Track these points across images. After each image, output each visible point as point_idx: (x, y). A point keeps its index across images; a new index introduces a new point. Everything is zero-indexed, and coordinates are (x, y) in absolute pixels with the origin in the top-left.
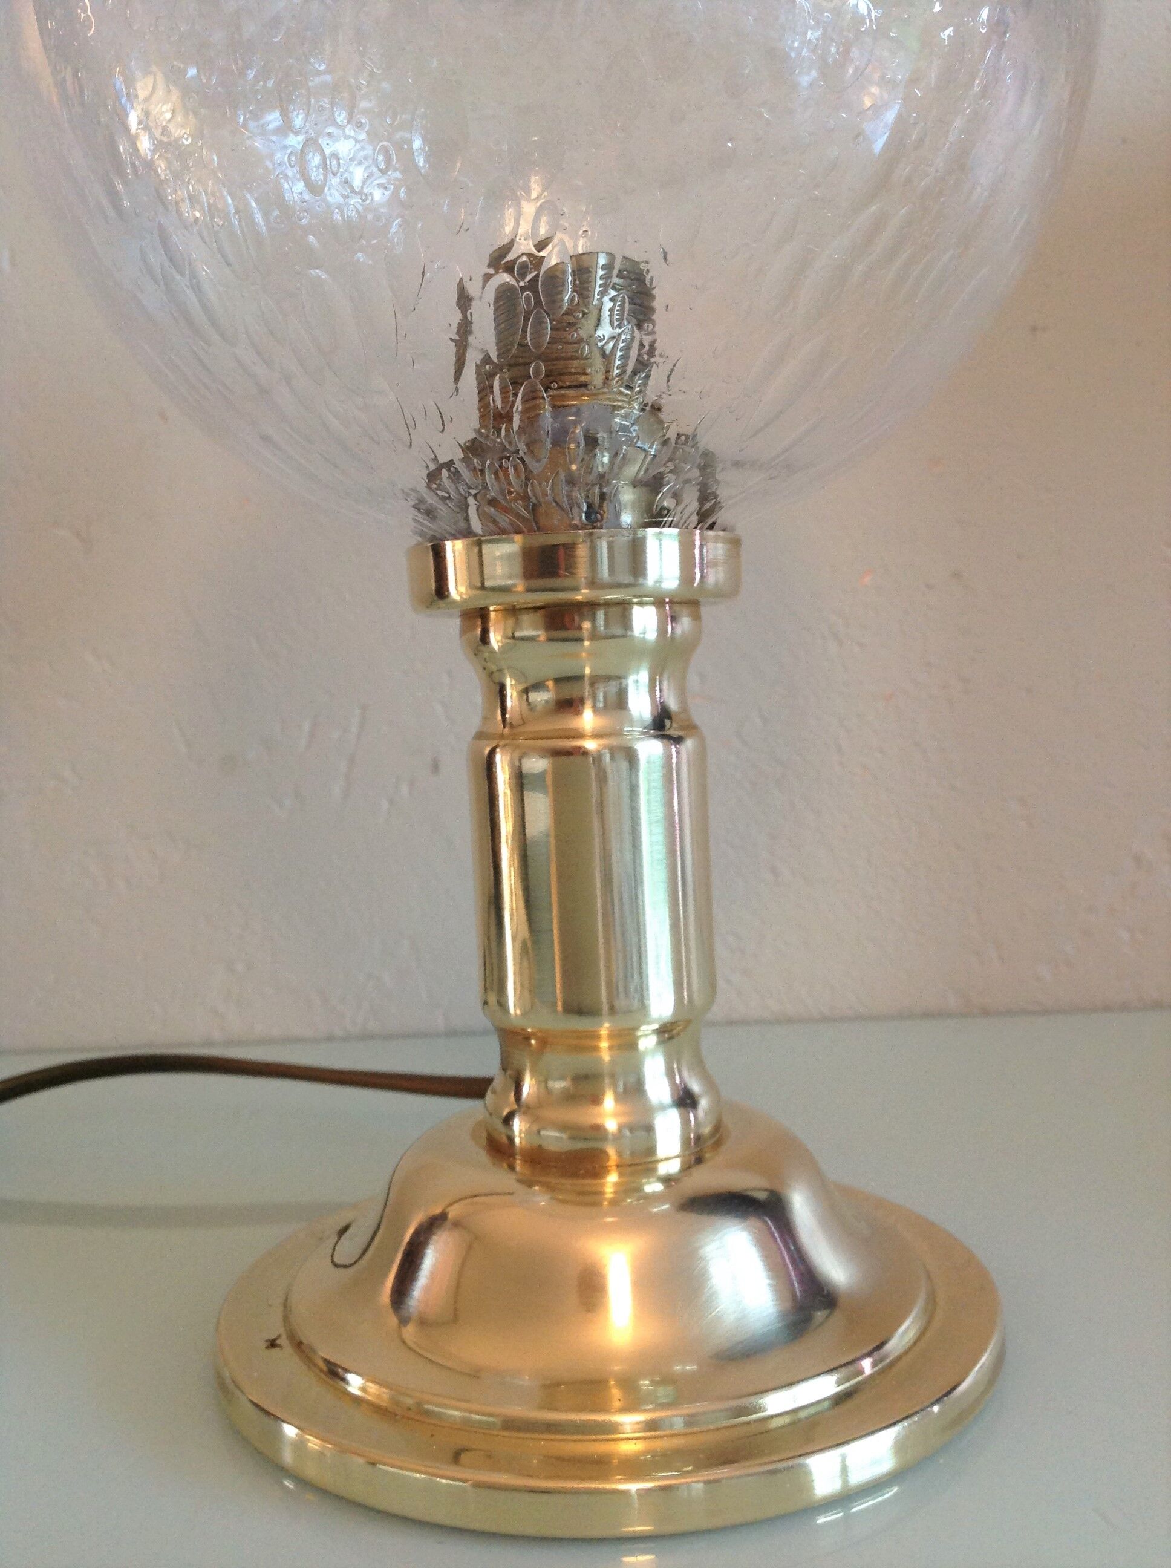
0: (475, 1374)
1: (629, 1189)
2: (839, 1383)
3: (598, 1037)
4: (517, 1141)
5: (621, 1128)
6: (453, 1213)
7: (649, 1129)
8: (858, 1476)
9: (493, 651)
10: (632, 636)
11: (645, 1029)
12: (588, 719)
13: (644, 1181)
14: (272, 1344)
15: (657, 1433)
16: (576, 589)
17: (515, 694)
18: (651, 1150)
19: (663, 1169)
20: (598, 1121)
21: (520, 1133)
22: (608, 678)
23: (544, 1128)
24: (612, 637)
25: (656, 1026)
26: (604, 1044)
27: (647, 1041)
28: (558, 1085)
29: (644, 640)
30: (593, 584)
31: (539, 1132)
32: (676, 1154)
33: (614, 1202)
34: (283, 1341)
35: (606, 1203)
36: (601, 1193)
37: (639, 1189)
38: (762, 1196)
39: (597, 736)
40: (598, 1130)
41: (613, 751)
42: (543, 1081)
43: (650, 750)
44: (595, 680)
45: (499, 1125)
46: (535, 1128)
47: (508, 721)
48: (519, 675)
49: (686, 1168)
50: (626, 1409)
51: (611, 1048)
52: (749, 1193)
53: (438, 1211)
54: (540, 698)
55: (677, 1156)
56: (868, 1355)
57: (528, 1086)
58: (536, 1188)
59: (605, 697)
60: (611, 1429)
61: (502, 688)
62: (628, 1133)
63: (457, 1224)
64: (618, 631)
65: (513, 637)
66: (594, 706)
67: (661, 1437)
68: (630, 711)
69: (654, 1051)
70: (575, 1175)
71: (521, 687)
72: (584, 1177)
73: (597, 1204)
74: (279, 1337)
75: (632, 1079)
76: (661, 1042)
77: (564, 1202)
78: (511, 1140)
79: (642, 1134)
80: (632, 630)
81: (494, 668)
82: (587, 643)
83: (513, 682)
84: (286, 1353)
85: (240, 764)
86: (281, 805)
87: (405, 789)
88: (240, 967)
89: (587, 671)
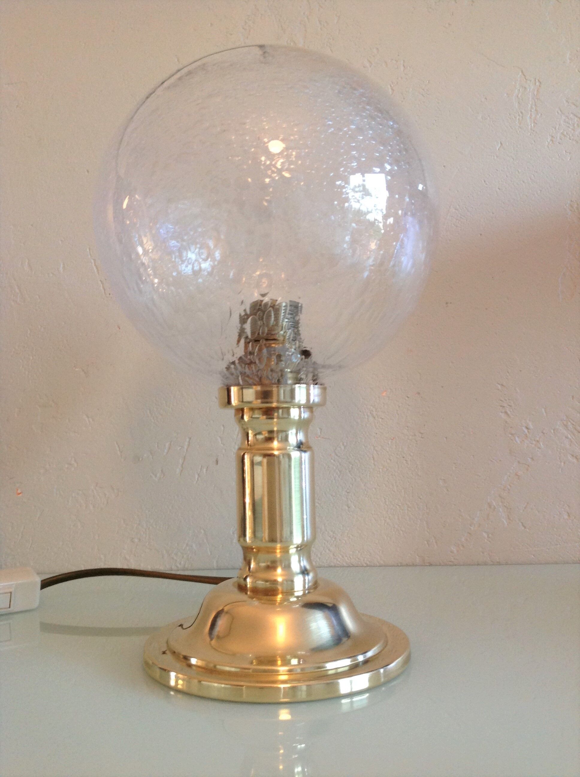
0: (234, 655)
1: (285, 600)
2: (351, 662)
3: (275, 549)
4: (248, 586)
5: (283, 581)
6: (226, 609)
7: (292, 581)
8: (355, 689)
9: (245, 421)
10: (290, 418)
11: (291, 547)
12: (275, 444)
13: (290, 597)
14: (164, 653)
15: (292, 673)
16: (271, 403)
17: (252, 436)
18: (293, 588)
19: (296, 594)
20: (275, 578)
21: (249, 583)
22: (282, 431)
23: (258, 580)
24: (284, 418)
25: (296, 546)
26: (278, 551)
27: (292, 550)
28: (263, 565)
29: (294, 419)
30: (278, 401)
31: (256, 582)
32: (301, 590)
33: (281, 603)
34: (167, 651)
35: (277, 604)
36: (276, 601)
37: (289, 600)
38: (330, 605)
39: (278, 449)
40: (275, 582)
41: (283, 455)
42: (257, 563)
43: (295, 455)
44: (278, 432)
45: (242, 580)
46: (254, 581)
47: (249, 445)
48: (253, 429)
49: (304, 594)
50: (283, 665)
51: (280, 552)
52: (325, 604)
53: (221, 609)
54: (260, 437)
55: (302, 590)
56: (362, 654)
57: (253, 565)
58: (254, 599)
59: (281, 437)
60: (277, 671)
61: (247, 434)
62: (285, 582)
63: (227, 613)
64: (286, 416)
65: (252, 417)
66: (278, 440)
67: (293, 674)
68: (289, 442)
69: (294, 554)
70: (267, 595)
71: (254, 434)
72: (270, 596)
73: (275, 604)
75: (287, 563)
76: (297, 551)
77: (263, 603)
78: (246, 586)
79: (289, 583)
80: (290, 416)
82: (275, 420)
83: (252, 432)
84: (168, 655)
85: (141, 459)
86: (156, 476)
87: (205, 470)
88: (136, 540)
89: (275, 429)
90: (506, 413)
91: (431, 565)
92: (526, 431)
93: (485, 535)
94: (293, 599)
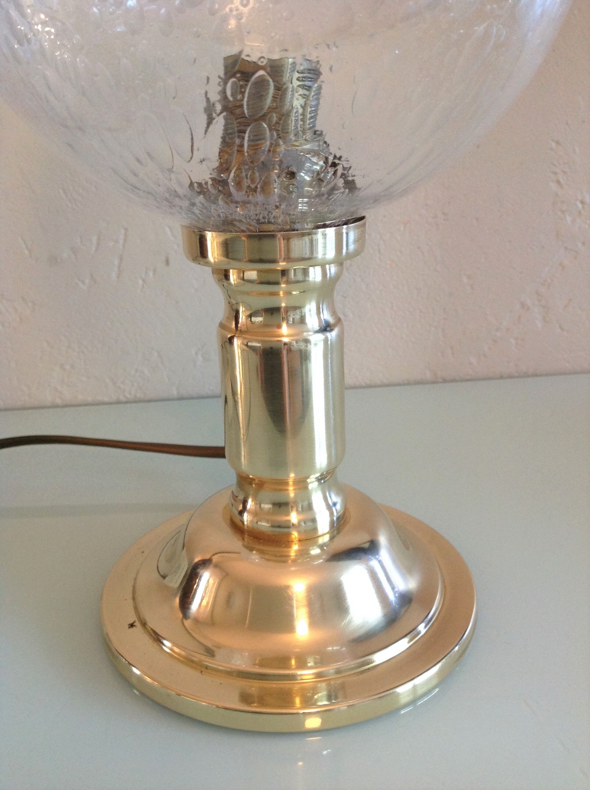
1: (303, 553)
4: (245, 523)
5: (299, 522)
6: (215, 559)
9: (231, 284)
11: (312, 478)
12: (285, 329)
13: (311, 548)
14: (132, 625)
16: (278, 262)
17: (244, 317)
18: (315, 532)
19: (321, 541)
20: (288, 520)
21: (247, 520)
22: (295, 308)
23: (260, 521)
24: (298, 282)
25: (318, 475)
26: (291, 488)
27: (313, 484)
28: (266, 506)
30: (288, 259)
31: (257, 523)
34: (137, 624)
35: (291, 561)
39: (288, 336)
40: (288, 526)
42: (259, 504)
43: (317, 338)
44: (288, 309)
45: (236, 514)
46: (255, 520)
47: (239, 329)
48: (248, 306)
49: (332, 538)
51: (294, 489)
53: (207, 557)
54: (257, 320)
55: (328, 533)
57: (250, 504)
58: (254, 552)
59: (293, 319)
61: (237, 313)
62: (303, 524)
63: (217, 565)
64: (300, 277)
65: (242, 279)
66: (288, 323)
68: (306, 324)
69: (316, 490)
71: (248, 313)
72: (279, 546)
73: (287, 562)
74: (135, 622)
75: (306, 504)
76: (320, 484)
77: (268, 560)
78: (243, 523)
79: (310, 524)
80: (309, 277)
81: (234, 302)
82: (283, 286)
83: (244, 309)
84: (138, 629)
85: (59, 261)
86: (83, 283)
87: (151, 274)
88: (68, 367)
89: (283, 305)
90: (558, 182)
91: (445, 381)
92: (580, 206)
93: (513, 341)
94: (315, 551)
